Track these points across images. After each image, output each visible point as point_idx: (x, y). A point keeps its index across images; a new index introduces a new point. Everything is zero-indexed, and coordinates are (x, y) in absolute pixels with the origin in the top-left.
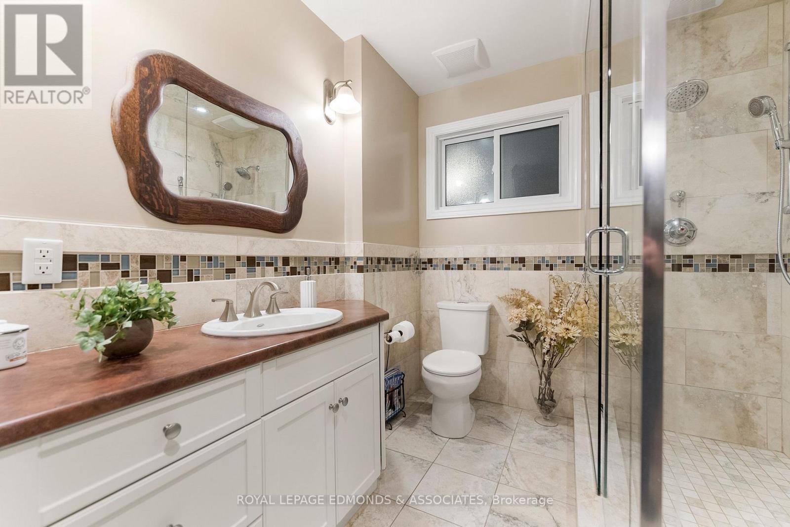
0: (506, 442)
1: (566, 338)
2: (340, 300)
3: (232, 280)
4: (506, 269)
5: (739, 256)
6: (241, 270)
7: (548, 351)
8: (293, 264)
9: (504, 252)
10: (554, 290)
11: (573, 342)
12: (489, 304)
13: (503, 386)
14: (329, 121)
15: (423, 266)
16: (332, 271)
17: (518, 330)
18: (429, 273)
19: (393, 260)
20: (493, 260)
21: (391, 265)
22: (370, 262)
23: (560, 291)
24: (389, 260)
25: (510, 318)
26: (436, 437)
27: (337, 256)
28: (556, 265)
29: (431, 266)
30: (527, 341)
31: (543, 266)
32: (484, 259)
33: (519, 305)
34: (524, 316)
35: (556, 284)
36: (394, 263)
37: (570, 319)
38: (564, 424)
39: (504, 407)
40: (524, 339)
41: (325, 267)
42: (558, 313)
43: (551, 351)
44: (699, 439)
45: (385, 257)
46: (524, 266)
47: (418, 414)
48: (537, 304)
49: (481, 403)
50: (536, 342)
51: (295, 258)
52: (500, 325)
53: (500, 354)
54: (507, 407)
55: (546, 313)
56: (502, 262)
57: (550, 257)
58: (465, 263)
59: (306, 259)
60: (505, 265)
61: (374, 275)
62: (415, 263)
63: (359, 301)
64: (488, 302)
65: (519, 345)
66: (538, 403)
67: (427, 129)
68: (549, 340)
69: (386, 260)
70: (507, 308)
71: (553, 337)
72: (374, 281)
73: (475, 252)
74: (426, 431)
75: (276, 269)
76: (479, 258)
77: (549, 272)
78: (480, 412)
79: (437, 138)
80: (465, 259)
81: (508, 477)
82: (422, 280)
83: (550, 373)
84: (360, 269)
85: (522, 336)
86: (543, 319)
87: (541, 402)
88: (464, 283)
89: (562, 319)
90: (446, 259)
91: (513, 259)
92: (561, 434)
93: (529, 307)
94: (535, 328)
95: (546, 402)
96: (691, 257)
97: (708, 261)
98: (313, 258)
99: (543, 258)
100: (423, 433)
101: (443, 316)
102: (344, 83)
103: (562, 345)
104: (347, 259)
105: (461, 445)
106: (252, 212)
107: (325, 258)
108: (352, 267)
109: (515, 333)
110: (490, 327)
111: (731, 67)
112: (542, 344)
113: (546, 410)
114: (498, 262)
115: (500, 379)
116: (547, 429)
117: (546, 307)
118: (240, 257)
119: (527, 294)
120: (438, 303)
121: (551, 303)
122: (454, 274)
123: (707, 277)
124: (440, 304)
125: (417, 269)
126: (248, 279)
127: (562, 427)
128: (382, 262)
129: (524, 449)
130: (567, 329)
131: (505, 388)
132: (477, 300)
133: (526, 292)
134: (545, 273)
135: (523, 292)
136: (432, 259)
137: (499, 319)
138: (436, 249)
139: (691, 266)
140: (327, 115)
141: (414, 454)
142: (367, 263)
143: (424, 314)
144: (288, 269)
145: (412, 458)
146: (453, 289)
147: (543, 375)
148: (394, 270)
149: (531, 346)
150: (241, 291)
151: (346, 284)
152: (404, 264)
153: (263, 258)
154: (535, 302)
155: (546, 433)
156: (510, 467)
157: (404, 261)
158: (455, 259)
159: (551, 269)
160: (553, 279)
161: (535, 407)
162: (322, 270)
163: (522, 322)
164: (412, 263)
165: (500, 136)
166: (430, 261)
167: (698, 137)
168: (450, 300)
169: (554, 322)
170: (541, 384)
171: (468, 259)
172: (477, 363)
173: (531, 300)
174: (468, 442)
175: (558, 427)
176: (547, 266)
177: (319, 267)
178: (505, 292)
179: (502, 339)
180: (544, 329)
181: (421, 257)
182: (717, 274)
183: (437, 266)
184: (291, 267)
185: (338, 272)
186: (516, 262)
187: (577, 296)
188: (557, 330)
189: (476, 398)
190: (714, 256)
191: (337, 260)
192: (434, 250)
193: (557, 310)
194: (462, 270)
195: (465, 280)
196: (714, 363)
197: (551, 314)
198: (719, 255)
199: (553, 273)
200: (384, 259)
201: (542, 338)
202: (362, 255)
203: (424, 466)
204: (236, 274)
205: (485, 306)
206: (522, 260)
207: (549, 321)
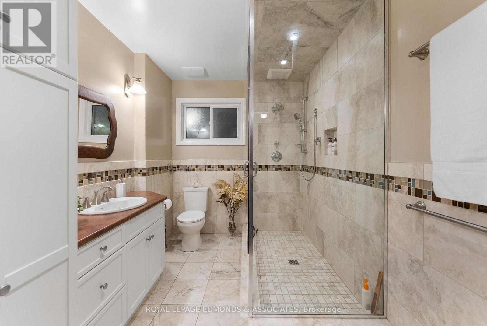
0: (216, 247)
1: (240, 200)
2: (132, 192)
3: (82, 186)
4: (215, 171)
5: (293, 166)
6: (86, 180)
7: (233, 206)
8: (110, 175)
9: (215, 163)
10: (235, 179)
11: (242, 201)
12: (208, 188)
13: (214, 225)
14: (127, 96)
15: (174, 169)
16: (128, 176)
17: (221, 198)
18: (178, 173)
19: (160, 167)
20: (210, 167)
21: (159, 170)
22: (149, 170)
23: (238, 180)
24: (158, 168)
25: (217, 193)
26: (185, 253)
27: (130, 168)
28: (236, 169)
29: (179, 169)
30: (225, 203)
31: (231, 169)
32: (206, 166)
33: (221, 187)
34: (223, 192)
35: (236, 177)
36: (160, 169)
37: (241, 192)
38: (239, 236)
39: (215, 234)
40: (223, 202)
41: (125, 174)
42: (237, 189)
43: (234, 206)
44: (282, 232)
45: (156, 167)
46: (223, 169)
47: (174, 245)
48: (229, 186)
49: (204, 235)
50: (228, 203)
51: (111, 171)
52: (213, 197)
53: (213, 210)
54: (216, 234)
55: (232, 190)
56: (214, 167)
57: (234, 165)
58: (196, 168)
59: (116, 171)
60: (215, 169)
61: (151, 177)
62: (170, 168)
63: (144, 191)
64: (207, 186)
65: (221, 205)
66: (229, 229)
67: (176, 98)
68: (233, 201)
69: (157, 168)
70: (216, 189)
71: (235, 200)
72: (151, 180)
73: (201, 162)
74: (179, 251)
75: (102, 179)
76: (203, 165)
77: (233, 172)
78: (204, 238)
79: (182, 104)
80: (196, 166)
81: (217, 259)
82: (173, 176)
83: (234, 216)
84: (144, 174)
85: (222, 201)
86: (231, 193)
87: (230, 229)
88: (196, 178)
89: (238, 192)
90: (187, 166)
91: (218, 166)
92: (238, 240)
93: (225, 188)
94: (228, 196)
95: (232, 228)
96: (280, 166)
97: (285, 167)
98: (119, 170)
99: (231, 166)
100: (178, 253)
101: (186, 195)
102: (137, 79)
103: (238, 203)
104: (137, 169)
105: (197, 253)
106: (91, 150)
107: (125, 169)
108: (139, 173)
109: (220, 200)
110: (208, 198)
111: (291, 100)
112: (231, 203)
113: (232, 232)
114: (212, 168)
115: (213, 222)
116: (232, 240)
117: (232, 188)
118: (85, 174)
119: (225, 182)
120: (183, 189)
121: (234, 185)
122: (191, 173)
123: (284, 172)
124: (184, 189)
125: (171, 171)
126: (89, 185)
127: (238, 237)
128: (155, 169)
129: (224, 249)
130: (240, 196)
131: (215, 226)
132: (202, 186)
133: (224, 181)
134: (232, 172)
135: (223, 181)
136: (179, 166)
137: (212, 194)
138: (181, 160)
139: (280, 169)
140: (126, 93)
141: (176, 262)
142: (148, 171)
143: (175, 194)
144: (107, 177)
145: (175, 263)
146: (190, 180)
147: (231, 217)
148: (160, 173)
149: (226, 205)
150: (86, 192)
151: (135, 182)
152: (165, 169)
153: (95, 173)
154: (228, 186)
155: (232, 241)
156: (218, 256)
157: (165, 167)
158: (191, 166)
159: (234, 171)
160: (235, 175)
161: (228, 231)
162: (123, 176)
163: (223, 195)
164: (169, 168)
165: (213, 108)
166: (178, 167)
167: (282, 123)
168: (189, 186)
169: (235, 193)
170: (230, 221)
171: (198, 166)
172: (203, 215)
173: (226, 184)
174: (200, 251)
175: (237, 238)
176: (233, 169)
177: (122, 175)
178: (215, 181)
179: (214, 203)
180: (231, 197)
181: (173, 165)
182: (287, 172)
183: (182, 169)
184: (109, 176)
185: (131, 176)
186: (220, 168)
187: (244, 182)
188: (236, 197)
189: (202, 233)
190: (286, 165)
191: (130, 170)
192: (180, 161)
193: (236, 188)
194: (195, 171)
195: (196, 176)
196: (286, 204)
197: (234, 190)
198: (288, 165)
199: (235, 172)
200: (155, 168)
201: (230, 201)
202: (146, 167)
203: (182, 265)
204: (83, 183)
205: (206, 188)
206: (222, 167)
207: (233, 193)
